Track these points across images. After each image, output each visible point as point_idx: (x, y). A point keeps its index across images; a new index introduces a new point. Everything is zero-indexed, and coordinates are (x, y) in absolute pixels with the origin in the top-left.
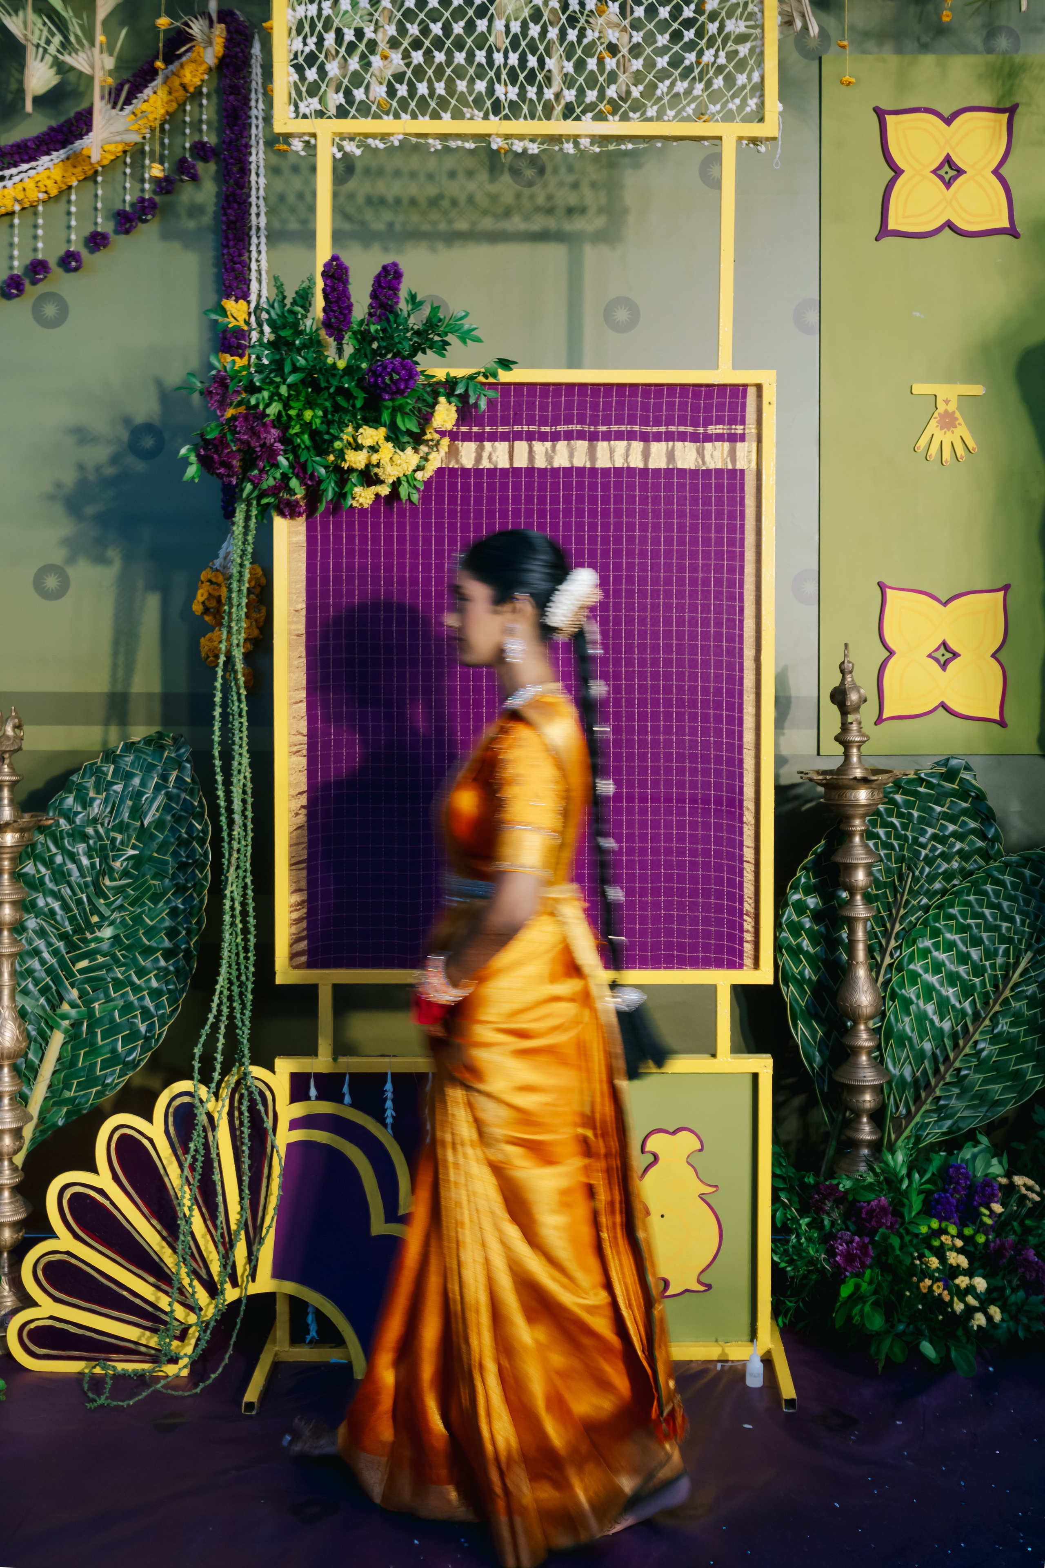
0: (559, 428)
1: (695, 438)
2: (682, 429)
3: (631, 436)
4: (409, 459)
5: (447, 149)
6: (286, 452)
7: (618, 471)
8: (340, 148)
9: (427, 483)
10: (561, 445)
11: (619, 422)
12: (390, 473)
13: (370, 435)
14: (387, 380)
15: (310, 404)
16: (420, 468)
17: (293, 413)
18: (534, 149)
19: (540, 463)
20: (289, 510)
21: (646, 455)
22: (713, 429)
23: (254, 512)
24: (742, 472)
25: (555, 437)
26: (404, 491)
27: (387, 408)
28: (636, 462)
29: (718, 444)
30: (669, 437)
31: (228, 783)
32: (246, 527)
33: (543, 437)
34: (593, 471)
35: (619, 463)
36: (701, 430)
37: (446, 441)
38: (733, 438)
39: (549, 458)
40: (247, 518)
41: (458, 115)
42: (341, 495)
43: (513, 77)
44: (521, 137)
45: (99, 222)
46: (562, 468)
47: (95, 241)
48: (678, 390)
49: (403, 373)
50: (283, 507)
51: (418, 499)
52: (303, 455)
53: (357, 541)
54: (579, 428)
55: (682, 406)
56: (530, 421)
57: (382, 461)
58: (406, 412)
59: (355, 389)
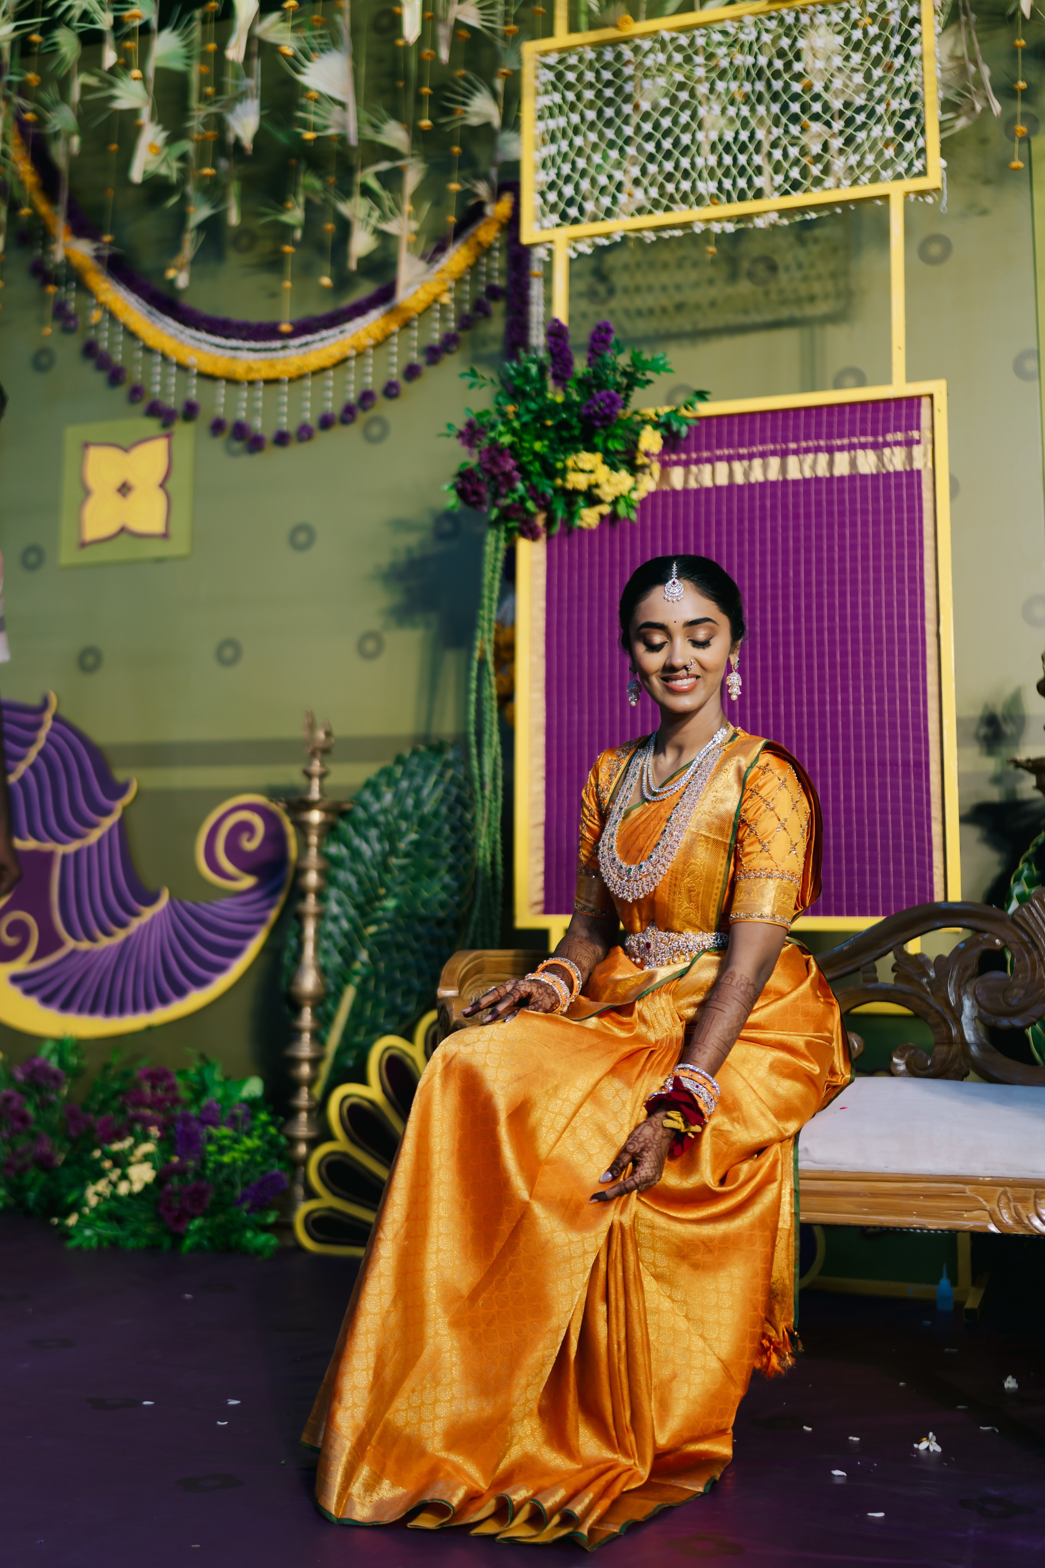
0: (755, 449)
1: (875, 446)
2: (863, 439)
3: (818, 449)
5: (659, 239)
6: (523, 479)
7: (806, 481)
8: (574, 249)
9: (644, 502)
10: (757, 462)
11: (807, 438)
13: (588, 459)
14: (597, 409)
15: (540, 437)
17: (526, 445)
18: (730, 228)
19: (739, 479)
20: (532, 534)
22: (890, 437)
23: (503, 535)
24: (919, 472)
25: (751, 457)
27: (599, 435)
28: (822, 472)
29: (896, 450)
30: (852, 447)
31: (480, 755)
32: (497, 549)
33: (741, 458)
34: (785, 482)
35: (808, 474)
36: (880, 439)
37: (656, 467)
38: (910, 443)
39: (746, 474)
40: (497, 541)
41: (667, 209)
42: (571, 514)
43: (712, 173)
44: (718, 220)
45: (415, 357)
46: (757, 482)
47: (412, 372)
48: (859, 407)
49: (608, 401)
50: (525, 528)
51: (634, 516)
52: (535, 479)
53: (587, 555)
54: (771, 447)
55: (863, 420)
56: (730, 445)
57: (600, 482)
58: (615, 437)
59: (574, 421)
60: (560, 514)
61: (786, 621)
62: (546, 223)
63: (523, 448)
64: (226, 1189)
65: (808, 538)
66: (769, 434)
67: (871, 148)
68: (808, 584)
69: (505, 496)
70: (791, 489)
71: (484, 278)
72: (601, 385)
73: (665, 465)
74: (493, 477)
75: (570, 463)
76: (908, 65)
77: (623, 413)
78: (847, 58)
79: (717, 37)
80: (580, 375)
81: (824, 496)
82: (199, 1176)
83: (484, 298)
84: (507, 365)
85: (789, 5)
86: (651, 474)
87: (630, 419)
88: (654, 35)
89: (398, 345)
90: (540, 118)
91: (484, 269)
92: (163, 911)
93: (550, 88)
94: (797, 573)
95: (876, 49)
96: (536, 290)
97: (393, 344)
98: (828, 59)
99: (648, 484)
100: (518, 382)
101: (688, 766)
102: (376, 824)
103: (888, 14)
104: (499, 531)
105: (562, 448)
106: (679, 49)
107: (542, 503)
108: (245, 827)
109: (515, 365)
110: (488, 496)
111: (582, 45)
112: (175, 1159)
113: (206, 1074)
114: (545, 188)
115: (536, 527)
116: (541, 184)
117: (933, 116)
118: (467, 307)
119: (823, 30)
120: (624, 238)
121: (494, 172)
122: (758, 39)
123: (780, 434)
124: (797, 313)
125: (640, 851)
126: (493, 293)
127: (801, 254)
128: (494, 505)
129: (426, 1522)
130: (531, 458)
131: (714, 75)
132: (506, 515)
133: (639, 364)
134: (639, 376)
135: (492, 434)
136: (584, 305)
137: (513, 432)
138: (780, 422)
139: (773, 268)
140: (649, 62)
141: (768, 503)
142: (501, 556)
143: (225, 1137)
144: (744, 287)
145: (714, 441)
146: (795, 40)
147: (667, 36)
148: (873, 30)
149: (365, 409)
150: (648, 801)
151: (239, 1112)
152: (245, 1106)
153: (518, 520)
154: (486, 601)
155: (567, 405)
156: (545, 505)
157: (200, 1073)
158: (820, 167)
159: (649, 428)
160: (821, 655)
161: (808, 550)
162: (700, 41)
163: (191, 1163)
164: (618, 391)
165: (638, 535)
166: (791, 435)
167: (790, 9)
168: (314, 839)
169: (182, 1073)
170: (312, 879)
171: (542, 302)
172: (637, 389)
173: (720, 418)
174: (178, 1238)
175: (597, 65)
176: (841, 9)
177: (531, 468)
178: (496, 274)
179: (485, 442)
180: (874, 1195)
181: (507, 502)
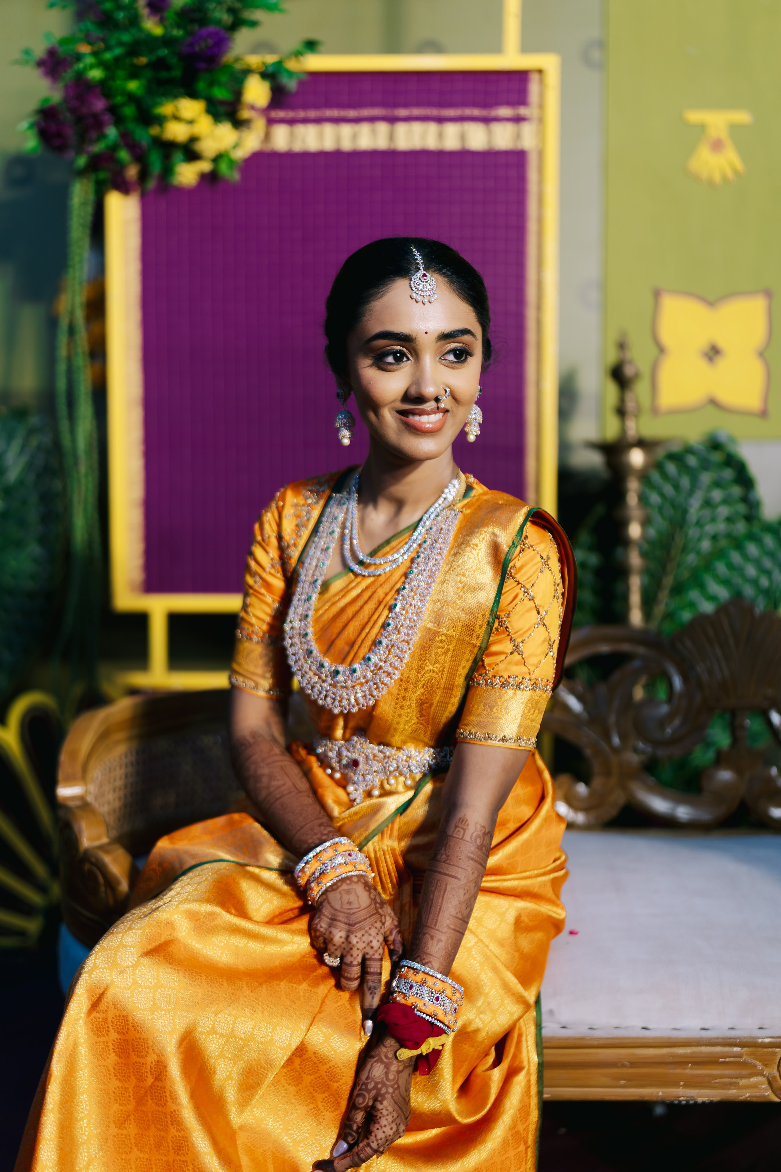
0: (363, 113)
4: (227, 134)
10: (365, 127)
12: (210, 148)
13: (190, 107)
14: (203, 47)
15: (134, 76)
16: (238, 145)
17: (120, 83)
19: (347, 146)
20: (124, 187)
21: (441, 136)
22: (501, 112)
23: (91, 186)
25: (359, 120)
26: (224, 168)
27: (202, 79)
28: (432, 143)
29: (508, 126)
30: (463, 119)
33: (350, 120)
36: (490, 113)
38: (518, 120)
39: (354, 140)
40: (85, 193)
42: (168, 168)
46: (366, 150)
48: (472, 77)
49: (212, 39)
50: (116, 180)
51: (235, 177)
52: (130, 125)
53: (186, 216)
54: (380, 112)
55: (475, 92)
56: (339, 106)
57: (202, 134)
58: (220, 85)
59: (174, 61)
60: (155, 168)
63: (115, 86)
66: (378, 97)
69: (94, 142)
70: (400, 162)
72: (204, 20)
73: (270, 122)
74: (80, 118)
75: (169, 110)
77: (226, 58)
80: (179, 6)
86: (256, 131)
87: (232, 66)
99: (253, 141)
100: (108, 8)
101: (411, 528)
104: (87, 180)
105: (160, 91)
107: (137, 153)
110: (75, 140)
115: (129, 180)
123: (391, 98)
125: (352, 647)
128: (82, 151)
130: (124, 99)
132: (95, 164)
134: (245, 14)
135: (79, 67)
137: (105, 65)
145: (323, 100)
150: (354, 572)
153: (109, 170)
155: (167, 40)
156: (140, 153)
159: (255, 78)
164: (224, 28)
166: (402, 101)
172: (242, 30)
173: (330, 74)
177: (124, 111)
179: (69, 75)
180: (633, 1064)
181: (98, 148)
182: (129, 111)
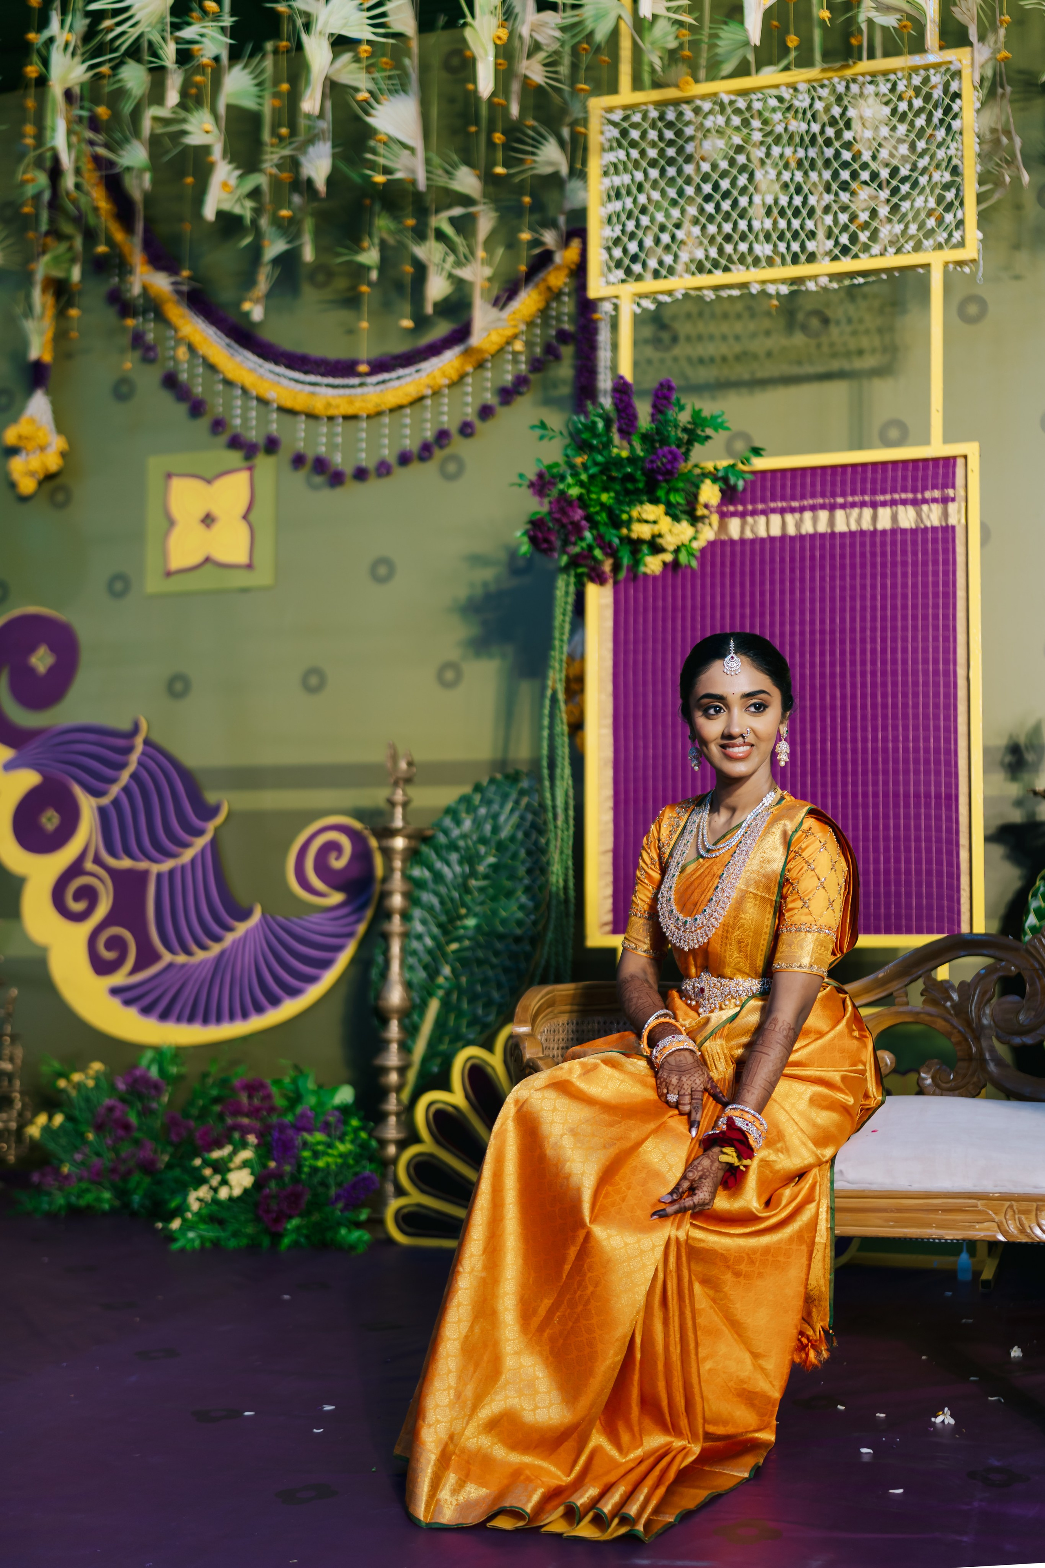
0: (805, 503)
1: (915, 503)
2: (904, 496)
3: (863, 504)
4: (685, 530)
5: (718, 297)
6: (591, 529)
7: (852, 534)
8: (639, 305)
9: (703, 551)
10: (808, 515)
11: (853, 493)
12: (670, 542)
13: (651, 511)
14: (659, 464)
15: (606, 489)
16: (695, 538)
17: (593, 496)
18: (784, 289)
19: (791, 531)
20: (600, 579)
21: (875, 518)
22: (928, 495)
23: (572, 580)
24: (953, 528)
25: (802, 509)
26: (683, 558)
27: (661, 488)
28: (866, 525)
29: (934, 506)
30: (893, 503)
31: (552, 786)
32: (567, 593)
33: (793, 510)
34: (833, 534)
35: (854, 527)
36: (919, 496)
37: (715, 519)
38: (945, 500)
39: (798, 525)
40: (567, 585)
41: (725, 270)
42: (637, 562)
43: (767, 236)
44: (773, 282)
45: (489, 398)
46: (807, 534)
47: (486, 412)
48: (900, 465)
49: (670, 457)
50: (593, 574)
51: (694, 564)
52: (602, 529)
53: (651, 600)
54: (820, 501)
55: (904, 478)
56: (783, 498)
57: (663, 532)
58: (677, 490)
59: (639, 475)
60: (626, 561)
61: (833, 664)
62: (612, 278)
63: (591, 499)
64: (320, 1190)
65: (853, 588)
66: (818, 488)
67: (915, 218)
68: (853, 630)
69: (575, 544)
70: (838, 542)
71: (554, 322)
72: (664, 441)
73: (723, 516)
74: (563, 526)
75: (635, 514)
76: (949, 138)
77: (684, 467)
78: (894, 129)
79: (773, 102)
80: (643, 431)
81: (868, 548)
82: (296, 1180)
83: (554, 342)
84: (575, 418)
85: (840, 73)
86: (710, 525)
87: (690, 471)
88: (713, 97)
89: (473, 385)
90: (606, 174)
91: (554, 313)
92: (257, 926)
93: (615, 145)
94: (843, 620)
95: (920, 122)
96: (604, 336)
97: (468, 385)
98: (876, 128)
99: (708, 534)
100: (585, 436)
101: (739, 826)
102: (456, 849)
103: (932, 88)
104: (569, 575)
105: (627, 500)
106: (737, 111)
107: (609, 551)
108: (332, 847)
109: (582, 419)
110: (558, 543)
111: (645, 104)
112: (272, 1164)
113: (300, 1083)
114: (610, 244)
115: (603, 573)
116: (607, 239)
117: (971, 189)
118: (538, 350)
119: (871, 100)
120: (686, 296)
121: (562, 220)
122: (811, 106)
123: (828, 488)
124: (846, 365)
125: (695, 904)
126: (563, 337)
127: (851, 309)
128: (564, 552)
129: (504, 1523)
130: (598, 508)
131: (769, 140)
132: (575, 562)
133: (698, 421)
134: (699, 432)
135: (561, 486)
136: (649, 351)
137: (581, 484)
138: (829, 478)
139: (826, 321)
140: (709, 123)
141: (818, 554)
142: (571, 599)
143: (319, 1143)
144: (799, 339)
145: (768, 494)
146: (845, 109)
147: (726, 99)
148: (918, 103)
149: (442, 447)
150: (702, 857)
151: (332, 1119)
152: (337, 1114)
153: (586, 566)
154: (557, 643)
155: (632, 460)
156: (611, 551)
157: (294, 1081)
158: (867, 233)
159: (708, 482)
160: (864, 696)
161: (853, 599)
162: (757, 105)
163: (287, 1168)
164: (678, 446)
165: (699, 582)
166: (838, 490)
167: (842, 78)
168: (398, 864)
169: (278, 1082)
170: (397, 901)
171: (609, 347)
172: (697, 445)
173: (774, 472)
174: (277, 1237)
175: (660, 124)
176: (888, 80)
177: (598, 518)
178: (566, 318)
179: (554, 493)
180: (899, 1210)
181: (576, 550)
182: (603, 517)
